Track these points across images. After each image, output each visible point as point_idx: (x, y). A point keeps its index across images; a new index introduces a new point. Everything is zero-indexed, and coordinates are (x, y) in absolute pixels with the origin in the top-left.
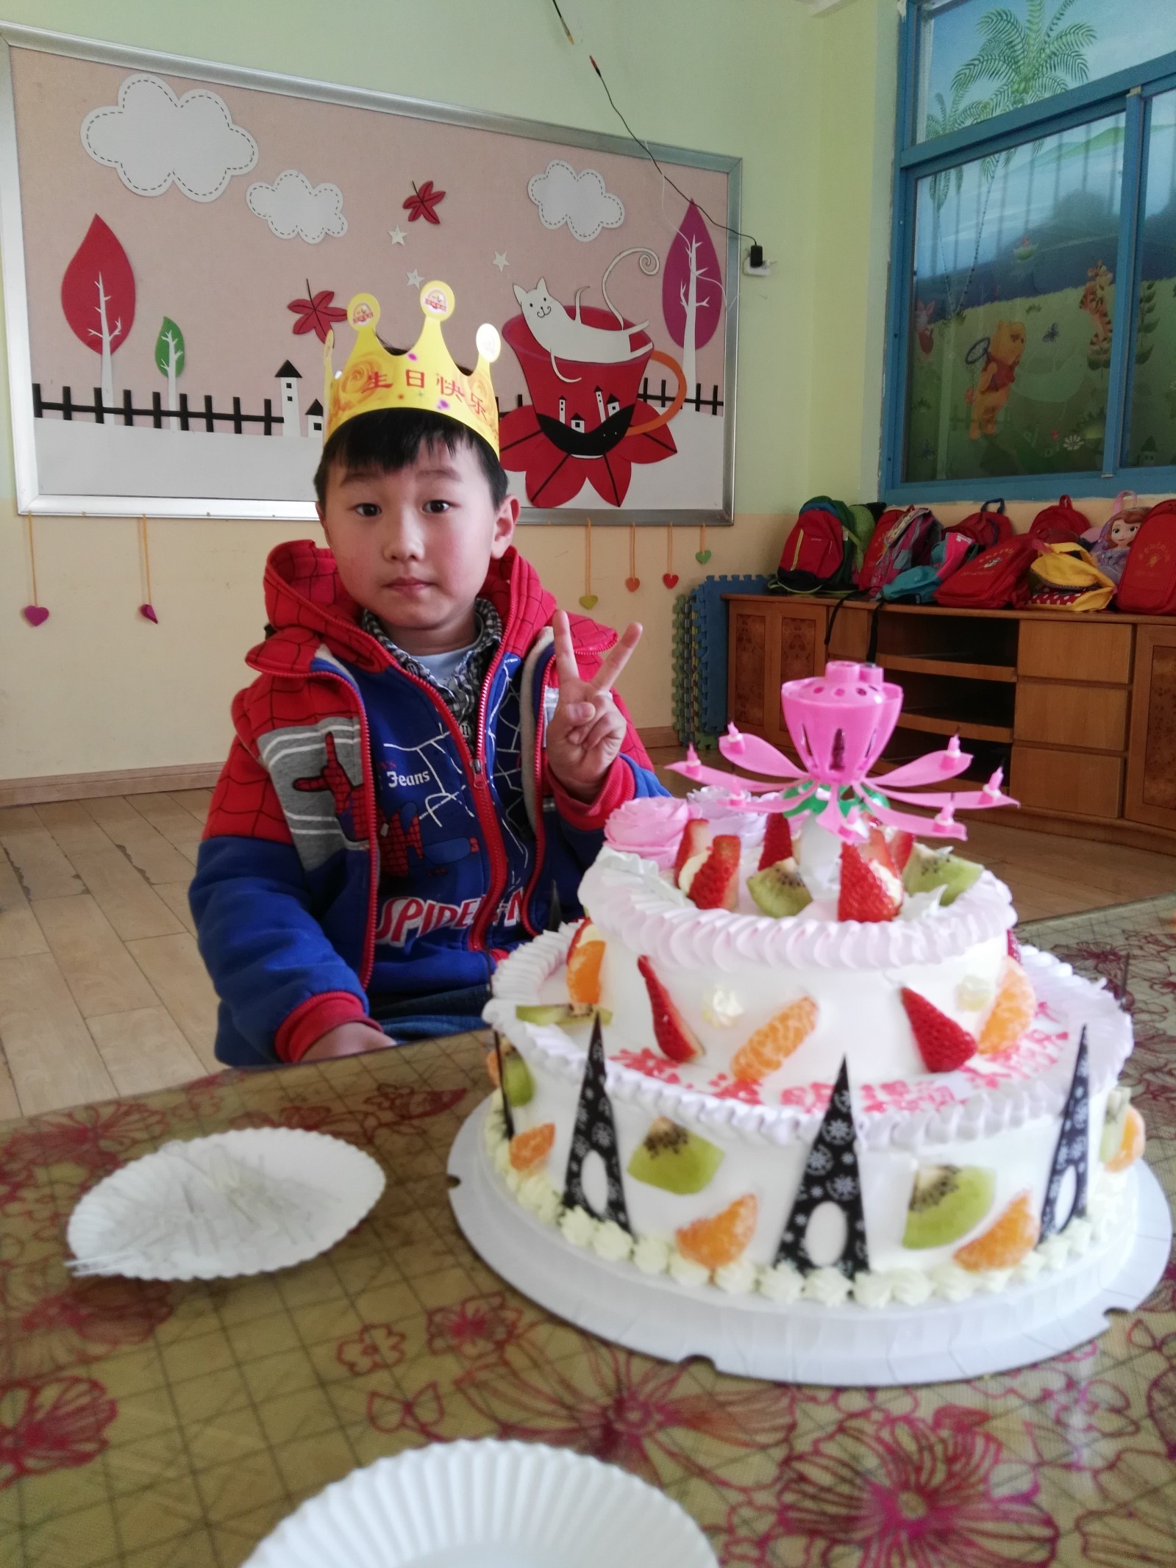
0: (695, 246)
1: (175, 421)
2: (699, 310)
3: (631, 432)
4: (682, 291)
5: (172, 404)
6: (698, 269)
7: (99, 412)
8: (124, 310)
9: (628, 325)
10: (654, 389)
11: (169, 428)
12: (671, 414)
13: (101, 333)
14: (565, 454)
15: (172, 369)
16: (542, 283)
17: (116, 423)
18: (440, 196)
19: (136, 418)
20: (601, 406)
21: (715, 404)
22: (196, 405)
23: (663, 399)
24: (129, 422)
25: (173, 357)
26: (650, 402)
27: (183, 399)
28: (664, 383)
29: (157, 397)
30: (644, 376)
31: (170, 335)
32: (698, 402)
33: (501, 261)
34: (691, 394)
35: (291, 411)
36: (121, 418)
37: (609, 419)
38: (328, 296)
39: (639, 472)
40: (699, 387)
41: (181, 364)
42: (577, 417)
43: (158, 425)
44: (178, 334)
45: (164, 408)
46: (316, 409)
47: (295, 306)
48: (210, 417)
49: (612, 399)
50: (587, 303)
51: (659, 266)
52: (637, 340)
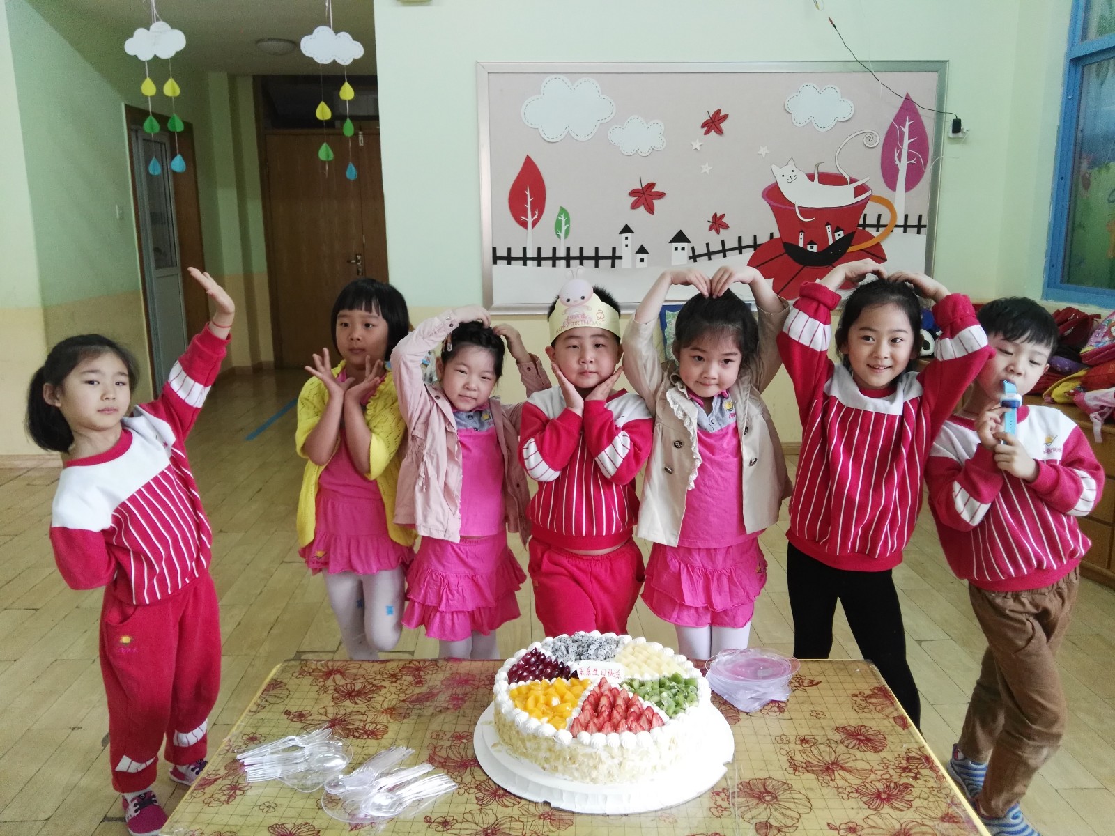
0: (908, 123)
1: (563, 262)
2: (909, 166)
3: (851, 249)
4: (896, 155)
5: (561, 253)
6: (909, 139)
7: (524, 259)
8: (539, 205)
9: (853, 181)
10: (871, 220)
11: (560, 266)
12: (885, 236)
13: (527, 217)
14: (802, 266)
15: (562, 235)
16: (791, 161)
17: (533, 266)
18: (726, 117)
19: (543, 262)
20: (830, 235)
21: (919, 227)
22: (575, 253)
23: (878, 226)
24: (539, 265)
25: (564, 228)
26: (867, 229)
27: (568, 249)
28: (880, 216)
29: (554, 249)
30: (864, 213)
31: (563, 216)
32: (905, 227)
33: (763, 150)
34: (901, 222)
35: (627, 253)
36: (536, 262)
37: (835, 243)
38: (652, 185)
40: (906, 217)
41: (567, 232)
42: (812, 243)
43: (554, 265)
44: (567, 216)
45: (557, 255)
46: (642, 250)
48: (582, 259)
49: (838, 229)
50: (823, 169)
51: (879, 140)
52: (860, 190)
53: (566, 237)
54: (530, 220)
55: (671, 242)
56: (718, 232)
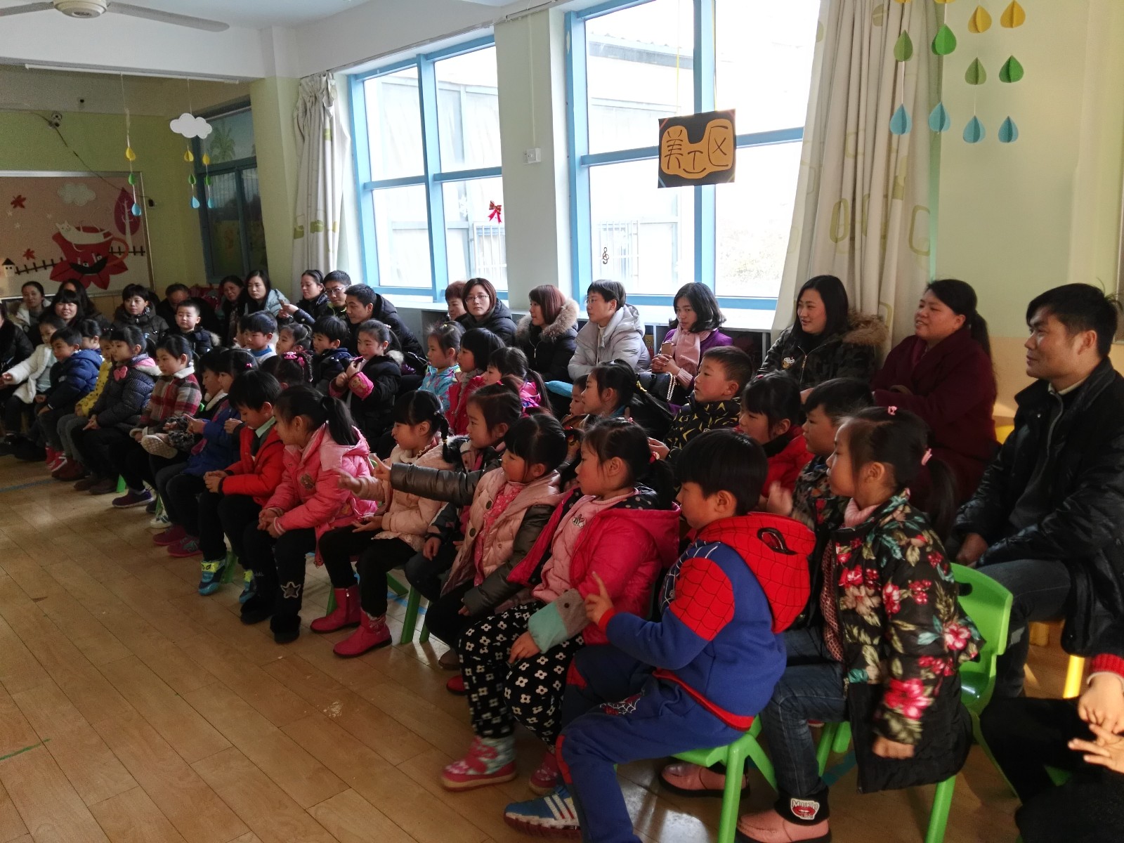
0: (126, 201)
2: (131, 222)
3: (107, 265)
4: (122, 217)
9: (102, 230)
10: (116, 249)
12: (124, 257)
14: (81, 273)
16: (66, 222)
18: (24, 199)
20: (94, 258)
21: (142, 252)
23: (120, 252)
26: (114, 254)
28: (119, 248)
30: (112, 245)
32: (135, 252)
33: (48, 216)
34: (131, 249)
37: (98, 262)
39: (113, 278)
40: (134, 248)
42: (84, 262)
49: (98, 255)
50: (84, 225)
52: (106, 235)
55: (4, 264)
56: (31, 259)
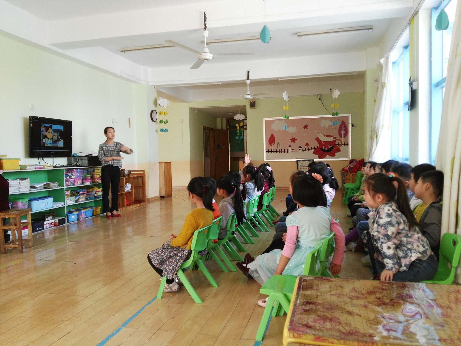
0: (343, 126)
1: (278, 152)
2: (344, 133)
3: (333, 149)
4: (341, 131)
5: (278, 150)
6: (343, 128)
7: (271, 152)
8: (274, 142)
9: (333, 136)
12: (340, 146)
14: (323, 152)
15: (278, 147)
16: (321, 133)
18: (308, 126)
20: (329, 146)
21: (347, 145)
22: (280, 150)
24: (274, 152)
25: (278, 146)
26: (336, 145)
28: (339, 143)
29: (277, 150)
30: (336, 142)
32: (344, 145)
33: (315, 131)
35: (290, 150)
38: (295, 138)
40: (344, 143)
41: (279, 146)
42: (325, 148)
44: (279, 143)
46: (293, 150)
47: (291, 140)
48: (282, 151)
50: (327, 134)
51: (338, 128)
53: (279, 147)
54: (272, 145)
55: (299, 148)
56: (307, 146)
